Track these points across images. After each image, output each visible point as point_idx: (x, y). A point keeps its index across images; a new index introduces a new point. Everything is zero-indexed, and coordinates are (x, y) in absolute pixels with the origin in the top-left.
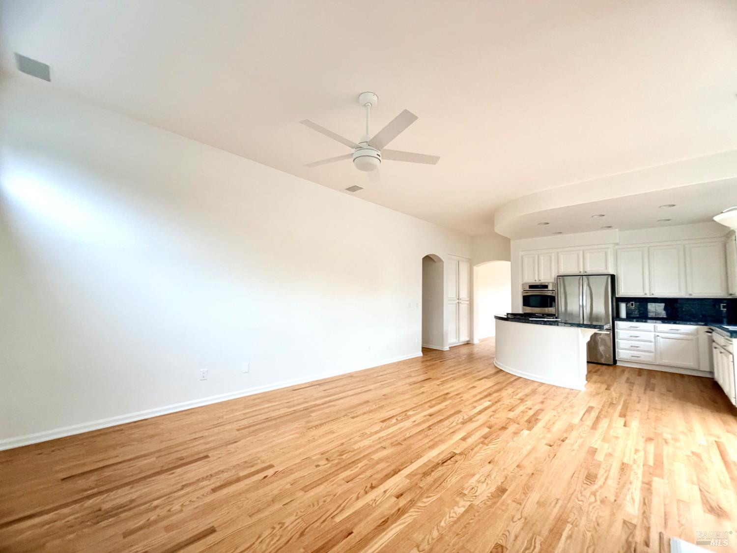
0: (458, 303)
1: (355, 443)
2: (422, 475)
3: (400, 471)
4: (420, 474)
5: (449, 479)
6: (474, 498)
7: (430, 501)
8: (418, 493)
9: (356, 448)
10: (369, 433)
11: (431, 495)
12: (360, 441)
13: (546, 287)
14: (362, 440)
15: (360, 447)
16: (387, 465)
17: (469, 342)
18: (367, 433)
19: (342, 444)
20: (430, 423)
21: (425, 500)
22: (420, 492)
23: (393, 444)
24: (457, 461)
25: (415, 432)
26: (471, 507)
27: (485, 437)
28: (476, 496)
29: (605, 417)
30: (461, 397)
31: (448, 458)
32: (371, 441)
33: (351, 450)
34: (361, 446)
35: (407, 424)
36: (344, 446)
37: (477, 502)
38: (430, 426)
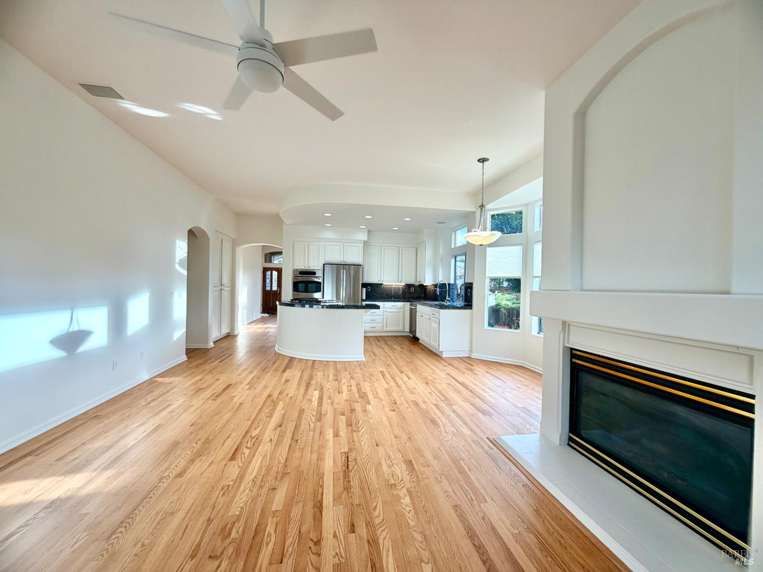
0: (221, 289)
1: (228, 506)
2: (345, 493)
3: (321, 503)
4: (342, 492)
5: (370, 480)
6: (402, 482)
7: (380, 511)
8: (363, 511)
9: (238, 513)
10: (232, 483)
11: (374, 504)
12: (231, 501)
13: (314, 273)
14: (233, 497)
15: (242, 508)
16: (301, 505)
17: (229, 334)
18: (229, 485)
19: (210, 521)
20: (289, 435)
21: (376, 513)
22: (363, 509)
23: (279, 479)
24: (356, 459)
25: (286, 452)
26: (409, 491)
27: (349, 424)
28: (402, 480)
29: (395, 376)
30: (287, 395)
31: (345, 460)
32: (247, 491)
33: (234, 520)
34: (241, 505)
35: (265, 448)
36: (215, 521)
37: (408, 485)
38: (292, 438)
